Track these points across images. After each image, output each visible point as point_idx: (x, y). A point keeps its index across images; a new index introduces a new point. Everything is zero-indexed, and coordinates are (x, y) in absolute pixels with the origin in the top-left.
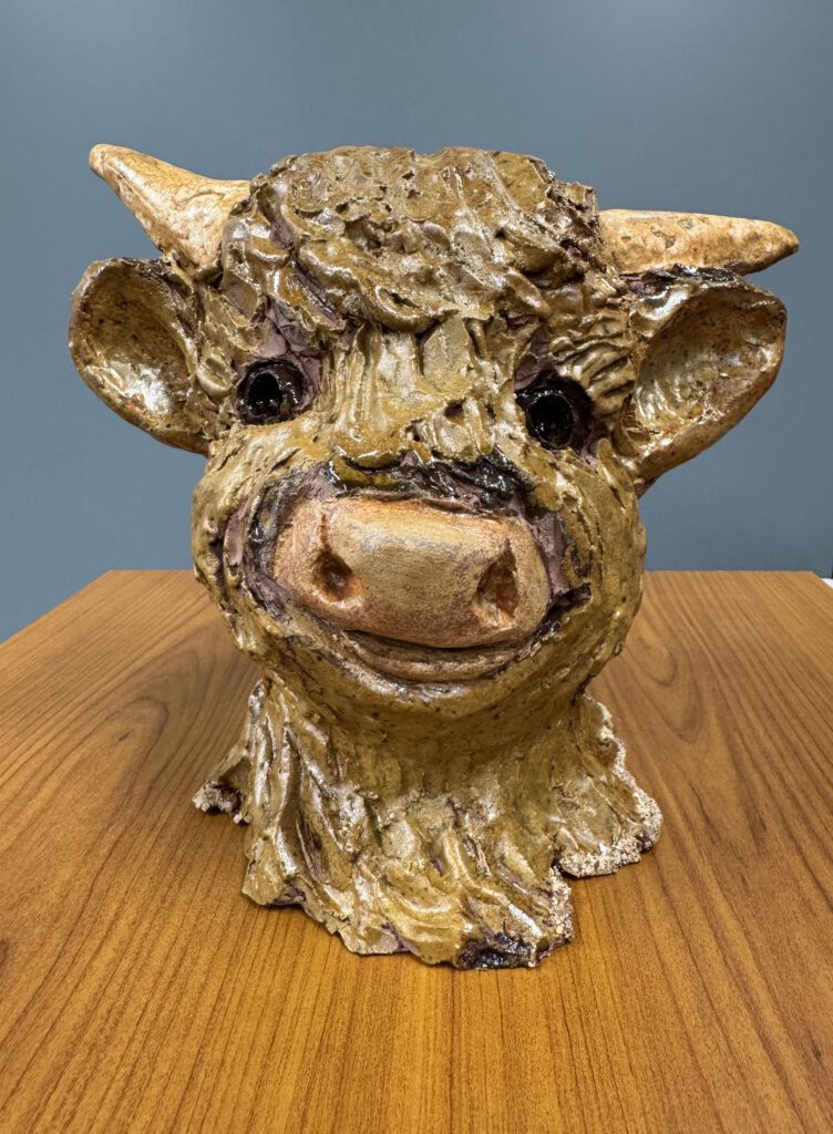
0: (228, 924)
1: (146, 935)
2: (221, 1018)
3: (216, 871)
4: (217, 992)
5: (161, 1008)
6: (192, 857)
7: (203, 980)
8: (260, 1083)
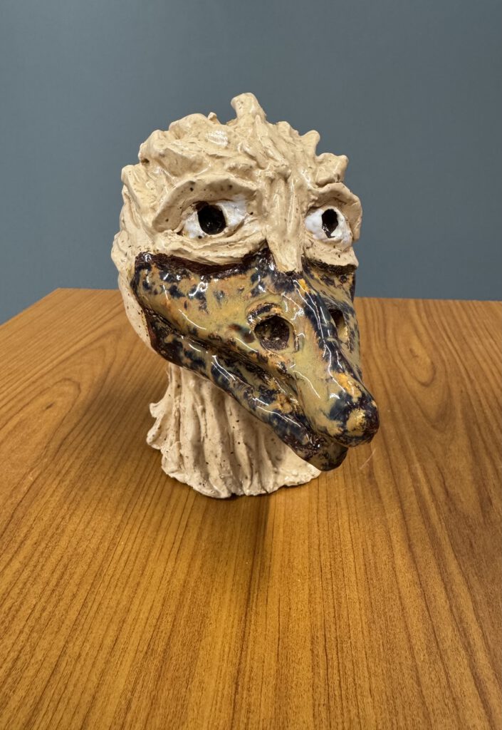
0: (98, 549)
1: (42, 553)
2: (83, 620)
3: (95, 509)
4: (83, 601)
5: (44, 610)
6: (81, 497)
7: (75, 590)
8: (103, 673)
